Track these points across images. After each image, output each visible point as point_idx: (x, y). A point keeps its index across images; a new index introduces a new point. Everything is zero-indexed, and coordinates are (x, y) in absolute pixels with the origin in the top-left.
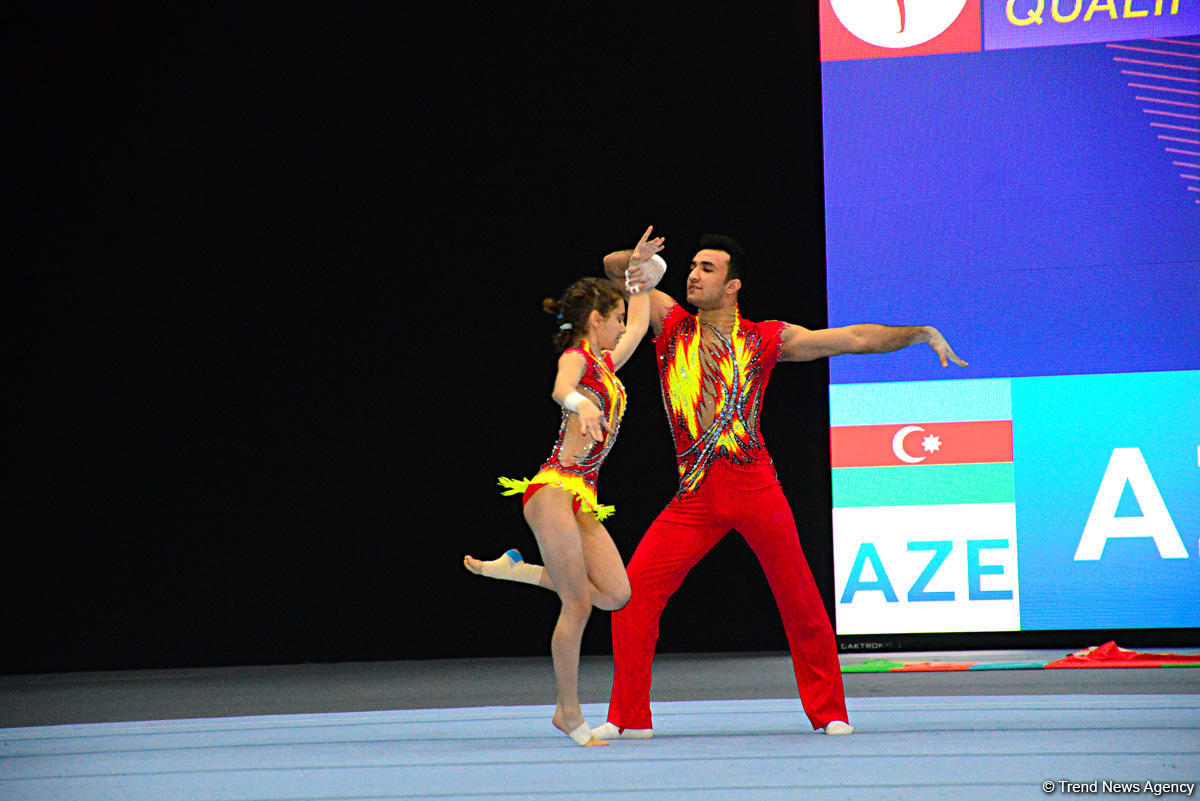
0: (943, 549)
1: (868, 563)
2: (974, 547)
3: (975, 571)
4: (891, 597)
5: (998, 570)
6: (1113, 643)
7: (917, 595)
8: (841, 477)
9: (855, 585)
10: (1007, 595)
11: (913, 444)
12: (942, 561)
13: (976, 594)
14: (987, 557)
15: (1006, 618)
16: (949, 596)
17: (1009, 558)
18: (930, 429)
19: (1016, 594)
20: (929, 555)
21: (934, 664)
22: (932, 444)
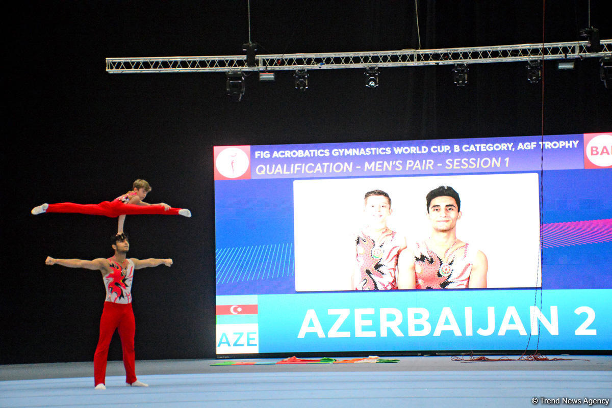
0: (241, 334)
1: (224, 337)
2: (248, 334)
3: (249, 339)
4: (229, 345)
5: (254, 339)
7: (235, 345)
8: (219, 317)
9: (221, 343)
10: (256, 345)
11: (235, 310)
12: (241, 337)
13: (249, 345)
14: (251, 336)
15: (255, 350)
16: (242, 345)
17: (256, 337)
18: (239, 306)
19: (258, 345)
20: (238, 335)
21: (244, 363)
22: (240, 310)
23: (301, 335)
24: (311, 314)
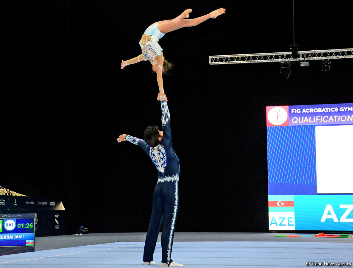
0: (284, 218)
1: (274, 220)
2: (289, 218)
3: (289, 222)
4: (277, 225)
5: (292, 222)
6: (323, 233)
7: (280, 225)
8: (270, 208)
9: (272, 223)
10: (293, 225)
11: (280, 204)
13: (289, 225)
14: (290, 220)
15: (293, 228)
16: (285, 225)
17: (293, 220)
18: (282, 202)
20: (283, 219)
22: (283, 204)
23: (323, 220)
24: (329, 208)
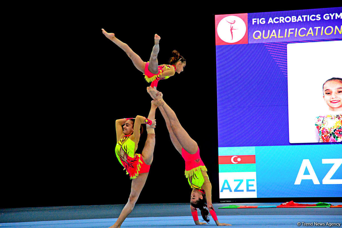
0: (241, 181)
1: (226, 184)
2: (248, 181)
3: (248, 186)
4: (231, 191)
5: (253, 185)
7: (236, 190)
8: (221, 166)
9: (223, 188)
10: (254, 191)
11: (235, 160)
12: (241, 183)
13: (248, 190)
14: (250, 183)
15: (254, 195)
16: (243, 191)
17: (255, 183)
18: (239, 157)
19: (256, 191)
20: (239, 182)
22: (239, 160)
23: (298, 182)
24: (306, 163)
